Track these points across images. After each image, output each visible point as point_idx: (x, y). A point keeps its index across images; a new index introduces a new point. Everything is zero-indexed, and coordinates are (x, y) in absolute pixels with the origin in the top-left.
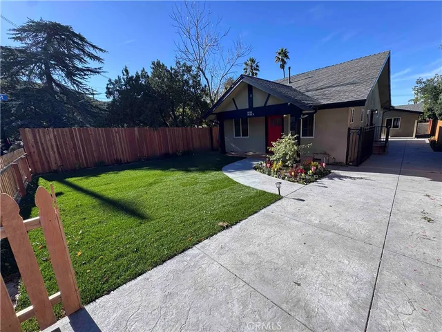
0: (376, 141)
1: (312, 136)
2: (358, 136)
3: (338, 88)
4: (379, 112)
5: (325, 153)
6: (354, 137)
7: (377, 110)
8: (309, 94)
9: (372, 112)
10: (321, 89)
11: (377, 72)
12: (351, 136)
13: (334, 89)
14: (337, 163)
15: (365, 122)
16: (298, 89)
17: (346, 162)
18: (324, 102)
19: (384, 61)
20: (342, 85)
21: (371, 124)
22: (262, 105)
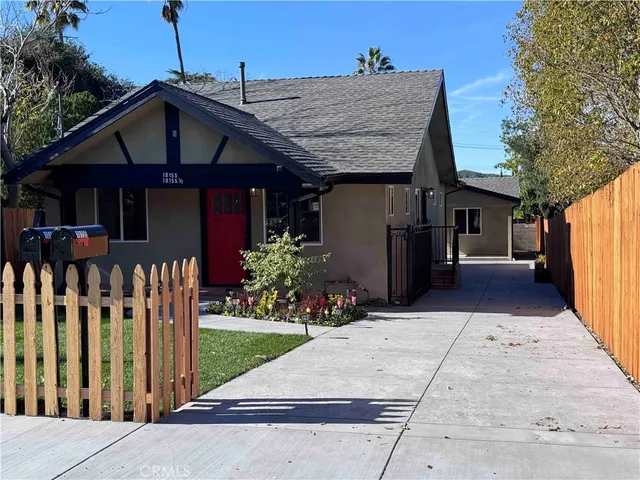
0: (437, 262)
1: (318, 240)
2: (405, 242)
3: (363, 141)
4: (436, 194)
5: (348, 281)
6: (399, 243)
7: (432, 189)
8: (303, 143)
9: (424, 192)
10: (328, 135)
11: (424, 116)
12: (393, 242)
13: (354, 140)
14: (372, 301)
15: (412, 215)
16: (274, 126)
17: (389, 299)
18: (341, 168)
19: (434, 93)
20: (367, 133)
21: (425, 220)
22: (207, 159)
